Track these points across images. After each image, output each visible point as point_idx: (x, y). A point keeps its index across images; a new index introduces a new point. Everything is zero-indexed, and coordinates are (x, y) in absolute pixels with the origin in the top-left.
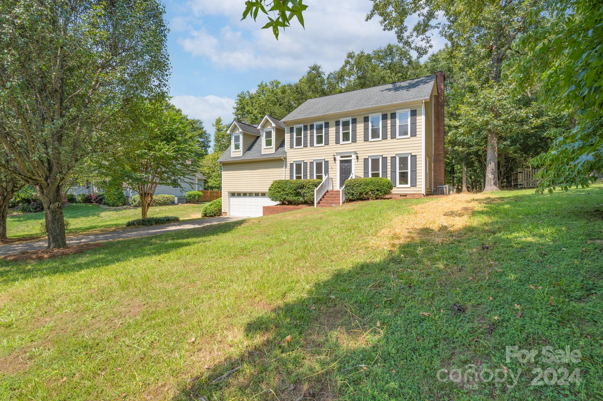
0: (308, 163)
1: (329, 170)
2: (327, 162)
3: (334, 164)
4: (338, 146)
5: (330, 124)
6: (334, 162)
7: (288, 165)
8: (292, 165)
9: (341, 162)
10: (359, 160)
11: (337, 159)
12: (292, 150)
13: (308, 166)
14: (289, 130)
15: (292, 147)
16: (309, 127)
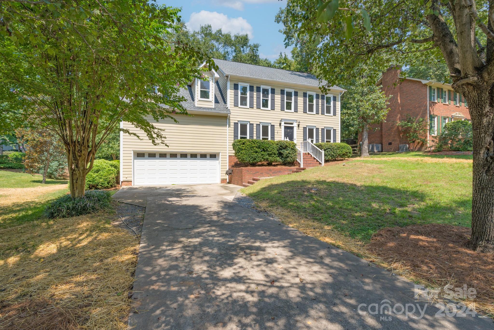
0: (255, 125)
1: (275, 134)
2: (273, 126)
3: (279, 129)
4: (283, 112)
5: (276, 91)
6: (279, 127)
7: (232, 124)
8: (236, 124)
9: (285, 127)
10: (300, 128)
11: (282, 124)
12: (236, 108)
13: (255, 128)
14: (233, 86)
15: (236, 105)
16: (255, 89)
